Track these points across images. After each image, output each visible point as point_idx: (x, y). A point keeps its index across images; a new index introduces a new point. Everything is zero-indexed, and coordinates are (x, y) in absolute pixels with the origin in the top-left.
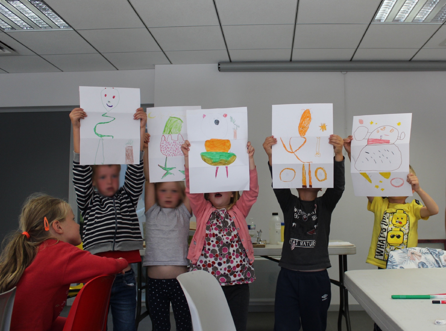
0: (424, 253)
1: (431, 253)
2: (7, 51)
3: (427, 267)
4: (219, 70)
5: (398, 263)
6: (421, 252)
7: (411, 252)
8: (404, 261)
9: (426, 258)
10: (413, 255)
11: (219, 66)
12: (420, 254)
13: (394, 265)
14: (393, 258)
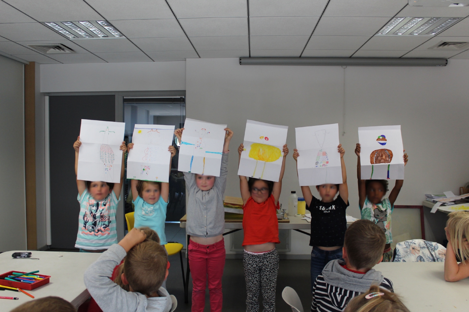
0: (422, 248)
1: (428, 248)
2: (67, 51)
3: (424, 261)
4: (240, 64)
5: (401, 256)
6: (420, 247)
7: (412, 247)
8: (406, 255)
9: (423, 253)
10: (414, 250)
11: (241, 61)
12: (419, 249)
13: (399, 258)
14: (399, 251)
